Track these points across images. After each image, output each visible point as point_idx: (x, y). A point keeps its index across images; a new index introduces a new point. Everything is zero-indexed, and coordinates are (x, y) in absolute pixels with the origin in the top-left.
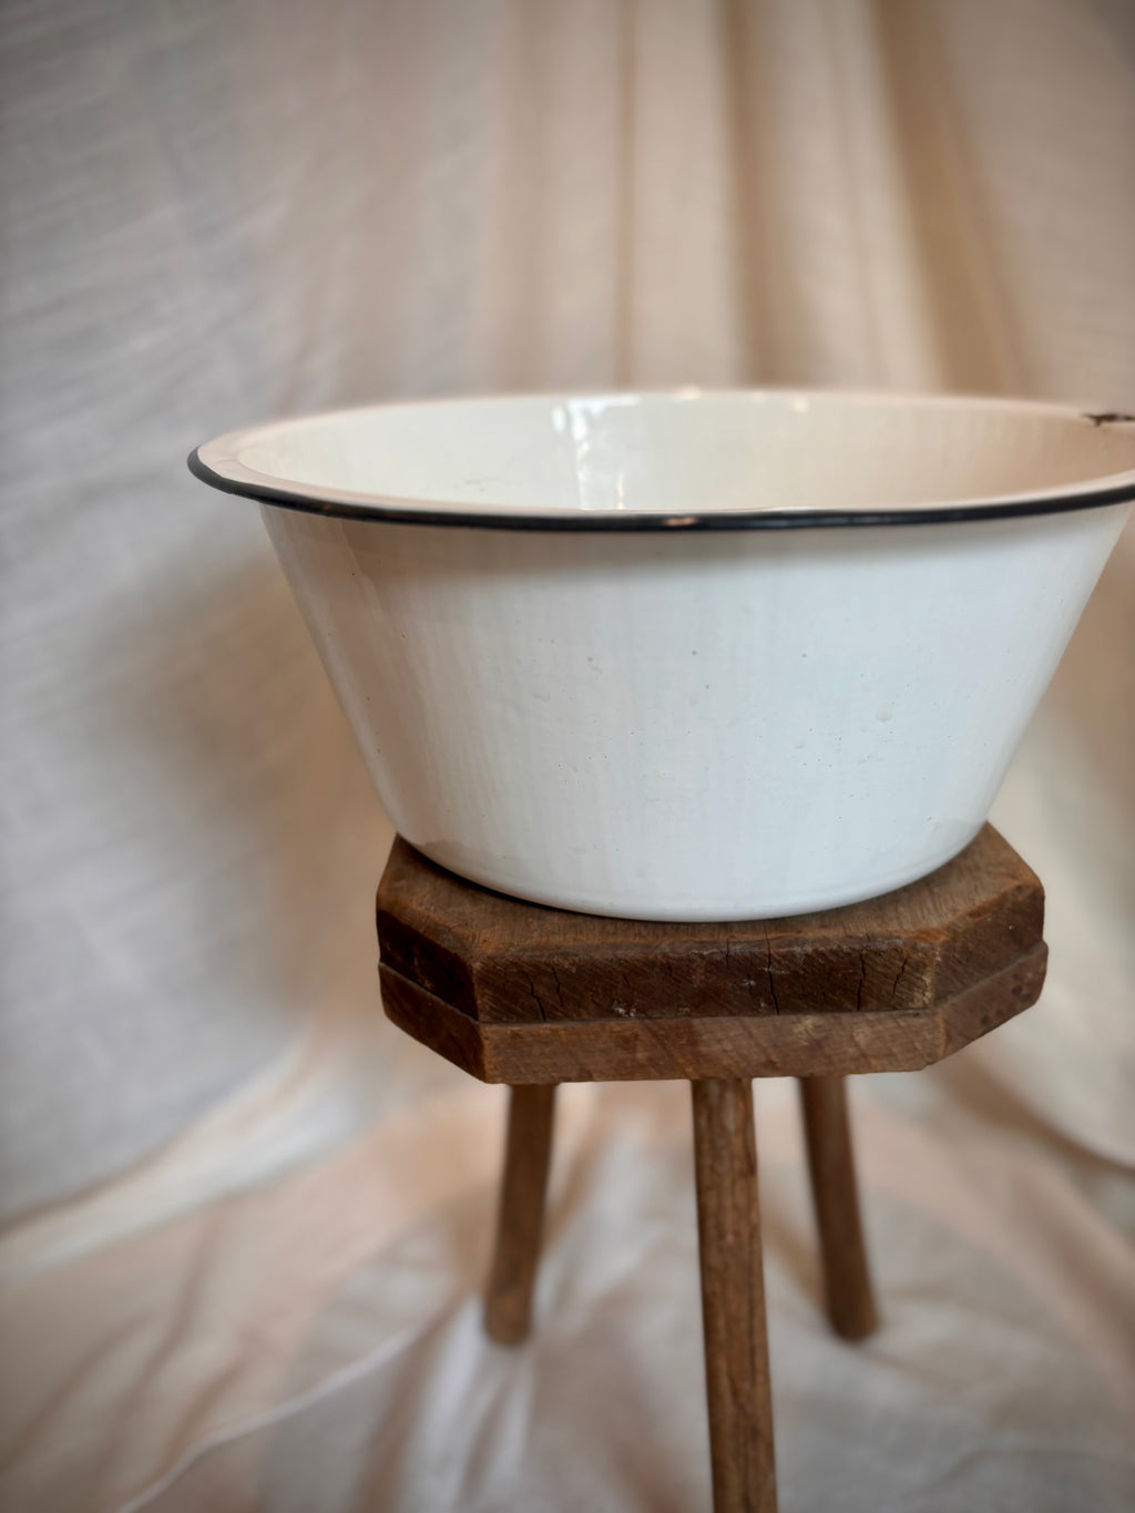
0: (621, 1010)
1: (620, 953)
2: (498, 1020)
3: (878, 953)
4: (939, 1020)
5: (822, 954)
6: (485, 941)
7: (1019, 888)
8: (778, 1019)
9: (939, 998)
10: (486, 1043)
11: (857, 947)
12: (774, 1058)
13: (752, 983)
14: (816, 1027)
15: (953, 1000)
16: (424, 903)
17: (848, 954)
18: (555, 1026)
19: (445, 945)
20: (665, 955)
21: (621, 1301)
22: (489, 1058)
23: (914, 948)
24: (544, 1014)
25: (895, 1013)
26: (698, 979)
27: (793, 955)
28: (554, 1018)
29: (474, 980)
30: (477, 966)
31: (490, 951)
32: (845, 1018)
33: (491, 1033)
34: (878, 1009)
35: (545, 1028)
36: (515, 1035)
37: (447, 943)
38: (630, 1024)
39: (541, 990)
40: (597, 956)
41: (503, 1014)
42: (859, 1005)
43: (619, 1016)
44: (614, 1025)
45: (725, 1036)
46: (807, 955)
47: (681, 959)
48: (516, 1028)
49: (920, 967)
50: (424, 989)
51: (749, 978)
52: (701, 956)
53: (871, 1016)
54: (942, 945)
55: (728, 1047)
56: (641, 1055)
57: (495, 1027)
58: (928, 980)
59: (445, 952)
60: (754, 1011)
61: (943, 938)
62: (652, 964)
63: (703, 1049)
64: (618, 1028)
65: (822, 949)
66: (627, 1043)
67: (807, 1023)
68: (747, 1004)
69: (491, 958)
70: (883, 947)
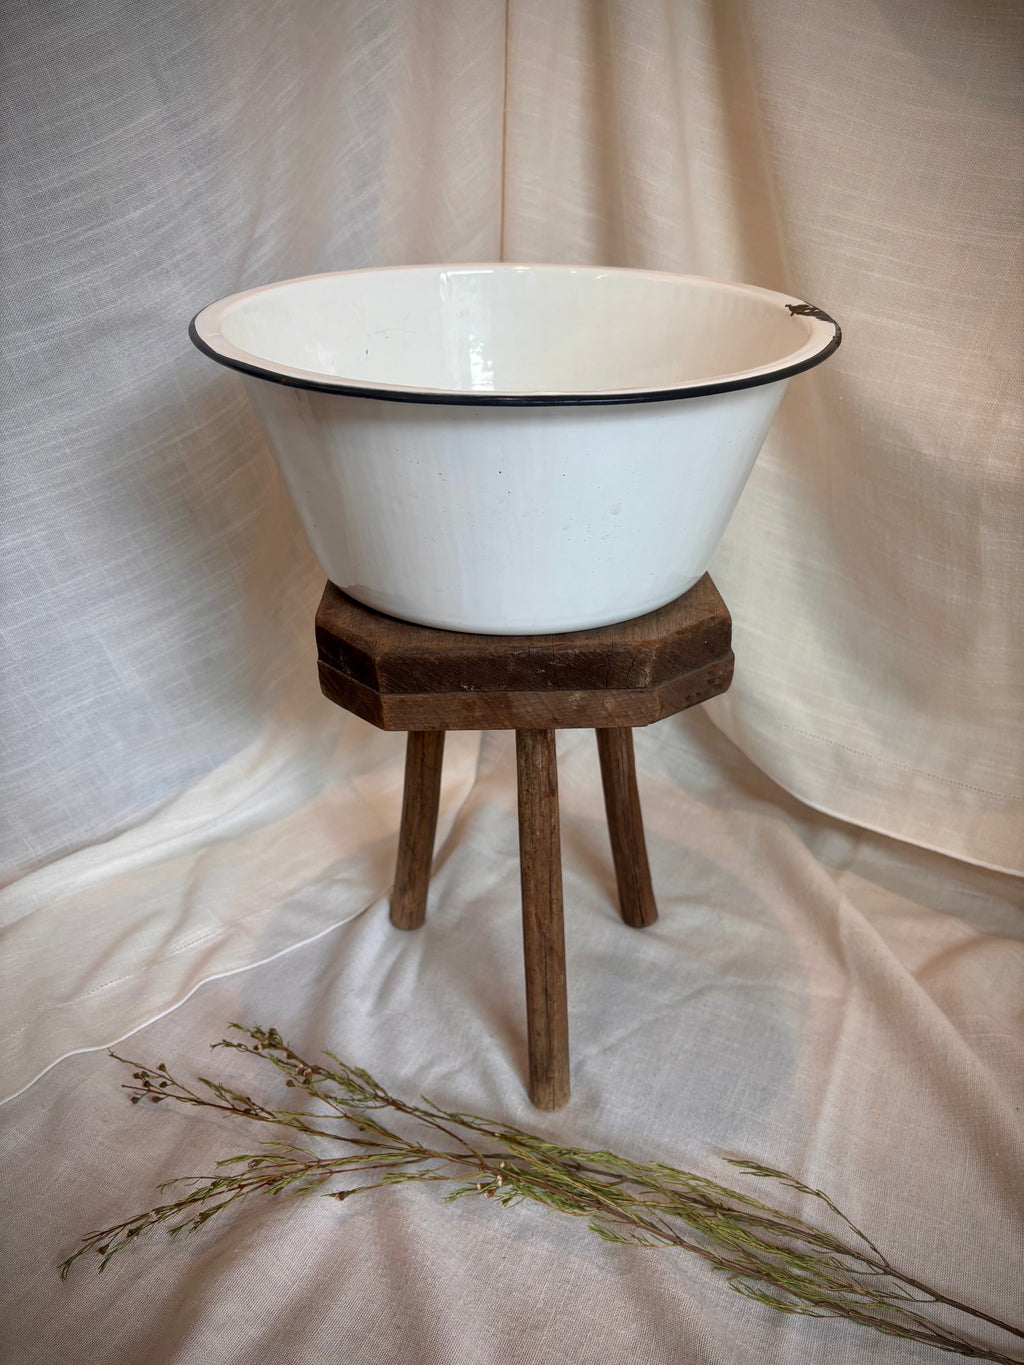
0: (465, 687)
1: (465, 653)
2: (391, 692)
3: (618, 654)
4: (655, 694)
5: (584, 654)
6: (383, 644)
7: (713, 618)
8: (559, 693)
9: (655, 682)
10: (384, 705)
11: (606, 650)
12: (557, 716)
13: (543, 671)
14: (582, 698)
15: (665, 683)
16: (345, 622)
17: (600, 654)
18: (426, 696)
19: (359, 647)
20: (491, 655)
22: (386, 714)
23: (639, 651)
24: (419, 688)
25: (629, 690)
26: (511, 667)
27: (567, 654)
28: (425, 691)
29: (376, 667)
30: (378, 659)
31: (386, 650)
32: (599, 693)
33: (387, 699)
34: (619, 688)
35: (420, 697)
36: (402, 701)
37: (360, 646)
38: (471, 696)
39: (417, 674)
40: (451, 654)
41: (394, 688)
42: (607, 685)
43: (464, 690)
44: (460, 695)
45: (532, 703)
46: (575, 655)
47: (500, 657)
48: (402, 697)
49: (643, 663)
50: (347, 675)
51: (541, 668)
52: (513, 655)
53: (614, 692)
54: (657, 649)
55: (530, 709)
56: (478, 714)
57: (390, 696)
58: (647, 670)
59: (359, 651)
60: (545, 688)
61: (658, 646)
62: (483, 659)
63: (515, 711)
64: (463, 698)
65: (584, 651)
66: (469, 707)
67: (577, 696)
68: (540, 684)
69: (386, 654)
70: (622, 650)
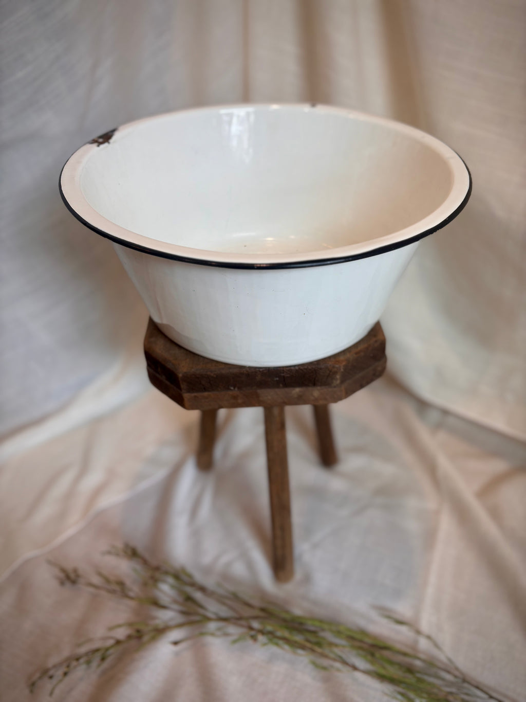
0: (232, 388)
1: (231, 370)
2: (188, 392)
3: (321, 369)
4: (343, 388)
5: (301, 370)
6: (183, 366)
8: (287, 390)
9: (342, 382)
10: (185, 399)
11: (314, 367)
12: (286, 401)
13: (277, 379)
14: (300, 391)
15: (348, 381)
16: (160, 349)
17: (310, 370)
18: (210, 393)
19: (169, 367)
20: (247, 371)
21: (246, 455)
22: (187, 403)
23: (334, 367)
24: (205, 389)
25: (327, 387)
26: (259, 378)
27: (291, 370)
28: (209, 391)
29: (180, 379)
30: (180, 375)
31: (185, 370)
32: (310, 389)
33: (186, 396)
34: (321, 386)
35: (206, 394)
36: (195, 396)
38: (235, 392)
39: (204, 382)
40: (224, 372)
41: (191, 390)
42: (314, 384)
43: (231, 390)
44: (231, 393)
45: (269, 394)
46: (296, 370)
47: (252, 372)
48: (196, 394)
49: (335, 373)
50: (163, 378)
51: (276, 377)
52: (260, 371)
53: (319, 388)
54: (343, 366)
55: (270, 398)
56: (240, 401)
57: (187, 394)
58: (338, 377)
59: (169, 369)
60: (278, 387)
61: (344, 363)
63: (261, 399)
65: (301, 368)
66: (235, 398)
67: (297, 390)
68: (276, 385)
69: (185, 373)
70: (323, 367)
